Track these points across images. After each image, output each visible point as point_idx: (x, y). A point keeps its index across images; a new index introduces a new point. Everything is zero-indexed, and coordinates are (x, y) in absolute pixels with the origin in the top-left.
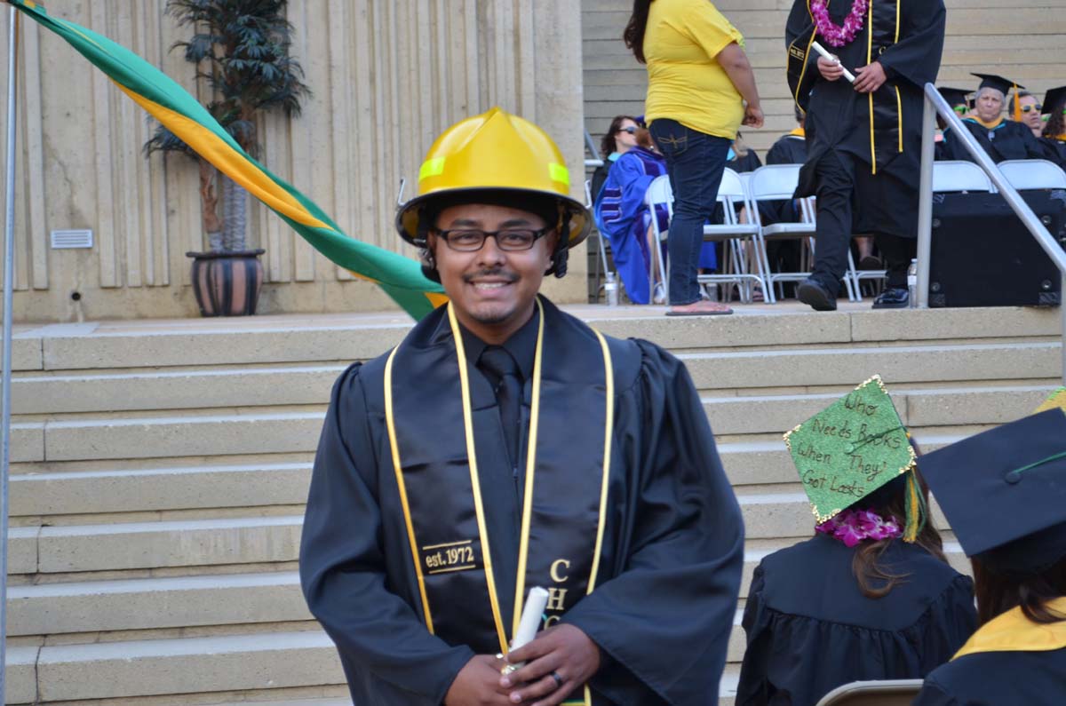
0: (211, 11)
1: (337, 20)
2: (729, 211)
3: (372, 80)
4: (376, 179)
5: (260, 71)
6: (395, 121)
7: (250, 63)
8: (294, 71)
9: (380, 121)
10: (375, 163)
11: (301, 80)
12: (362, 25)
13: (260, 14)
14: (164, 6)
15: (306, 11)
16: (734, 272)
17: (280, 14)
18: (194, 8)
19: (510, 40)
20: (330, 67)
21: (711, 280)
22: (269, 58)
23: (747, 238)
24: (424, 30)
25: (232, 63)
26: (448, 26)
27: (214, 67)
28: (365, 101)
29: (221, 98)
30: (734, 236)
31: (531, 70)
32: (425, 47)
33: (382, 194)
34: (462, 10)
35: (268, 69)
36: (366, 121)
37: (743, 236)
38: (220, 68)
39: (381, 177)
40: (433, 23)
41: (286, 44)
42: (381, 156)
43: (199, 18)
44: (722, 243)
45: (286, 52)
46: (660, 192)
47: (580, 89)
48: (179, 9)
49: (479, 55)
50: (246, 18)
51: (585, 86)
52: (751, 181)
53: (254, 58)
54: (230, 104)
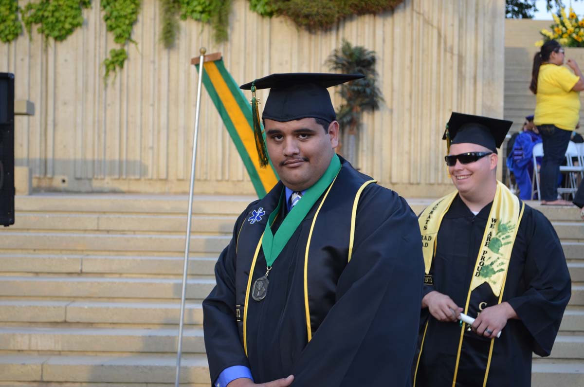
0: (343, 65)
1: (397, 70)
2: (569, 161)
3: (411, 97)
4: (410, 140)
5: (365, 92)
6: (420, 114)
7: (360, 88)
8: (377, 92)
9: (413, 114)
10: (410, 133)
11: (381, 96)
12: (407, 73)
13: (364, 67)
14: (323, 62)
15: (383, 66)
16: (570, 187)
17: (372, 67)
18: (336, 63)
19: (472, 81)
20: (393, 90)
21: (560, 190)
22: (368, 85)
23: (578, 173)
24: (434, 76)
25: (352, 87)
26: (445, 75)
27: (343, 89)
28: (407, 105)
29: (345, 102)
30: (572, 172)
31: (481, 94)
32: (434, 83)
33: (412, 146)
34: (452, 68)
35: (368, 90)
36: (407, 115)
37: (576, 172)
38: (345, 89)
39: (412, 139)
40: (439, 73)
41: (374, 80)
42: (413, 130)
43: (339, 67)
44: (565, 175)
45: (374, 83)
46: (538, 150)
47: (502, 104)
48: (329, 64)
49: (458, 87)
50: (359, 68)
51: (505, 102)
52: (581, 148)
53: (362, 85)
54: (349, 105)
